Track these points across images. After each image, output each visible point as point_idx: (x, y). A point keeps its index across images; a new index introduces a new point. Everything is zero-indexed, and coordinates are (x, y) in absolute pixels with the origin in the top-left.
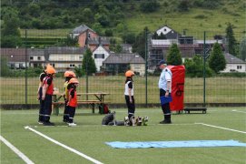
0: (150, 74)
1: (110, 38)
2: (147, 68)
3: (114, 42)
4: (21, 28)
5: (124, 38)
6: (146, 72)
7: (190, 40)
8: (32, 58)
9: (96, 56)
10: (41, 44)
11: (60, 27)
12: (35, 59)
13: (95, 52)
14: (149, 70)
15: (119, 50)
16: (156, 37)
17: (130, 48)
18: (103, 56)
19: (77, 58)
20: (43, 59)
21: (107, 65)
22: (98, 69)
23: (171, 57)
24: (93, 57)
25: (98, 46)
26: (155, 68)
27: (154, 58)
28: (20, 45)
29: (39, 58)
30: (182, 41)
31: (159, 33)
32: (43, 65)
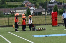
0: (49, 15)
1: (35, 4)
2: (47, 13)
3: (37, 5)
4: (7, 2)
5: (40, 4)
6: (47, 14)
7: (61, 4)
8: (11, 11)
9: (31, 10)
10: (13, 7)
11: (19, 1)
12: (12, 11)
13: (31, 9)
14: (48, 14)
15: (38, 8)
16: (50, 3)
17: (42, 7)
18: (33, 10)
19: (25, 11)
20: (14, 11)
21: (35, 12)
22: (32, 14)
23: (55, 9)
24: (30, 10)
25: (31, 7)
26: (50, 13)
27: (49, 10)
28: (6, 7)
29: (13, 11)
30: (58, 4)
31: (51, 2)
32: (14, 13)
